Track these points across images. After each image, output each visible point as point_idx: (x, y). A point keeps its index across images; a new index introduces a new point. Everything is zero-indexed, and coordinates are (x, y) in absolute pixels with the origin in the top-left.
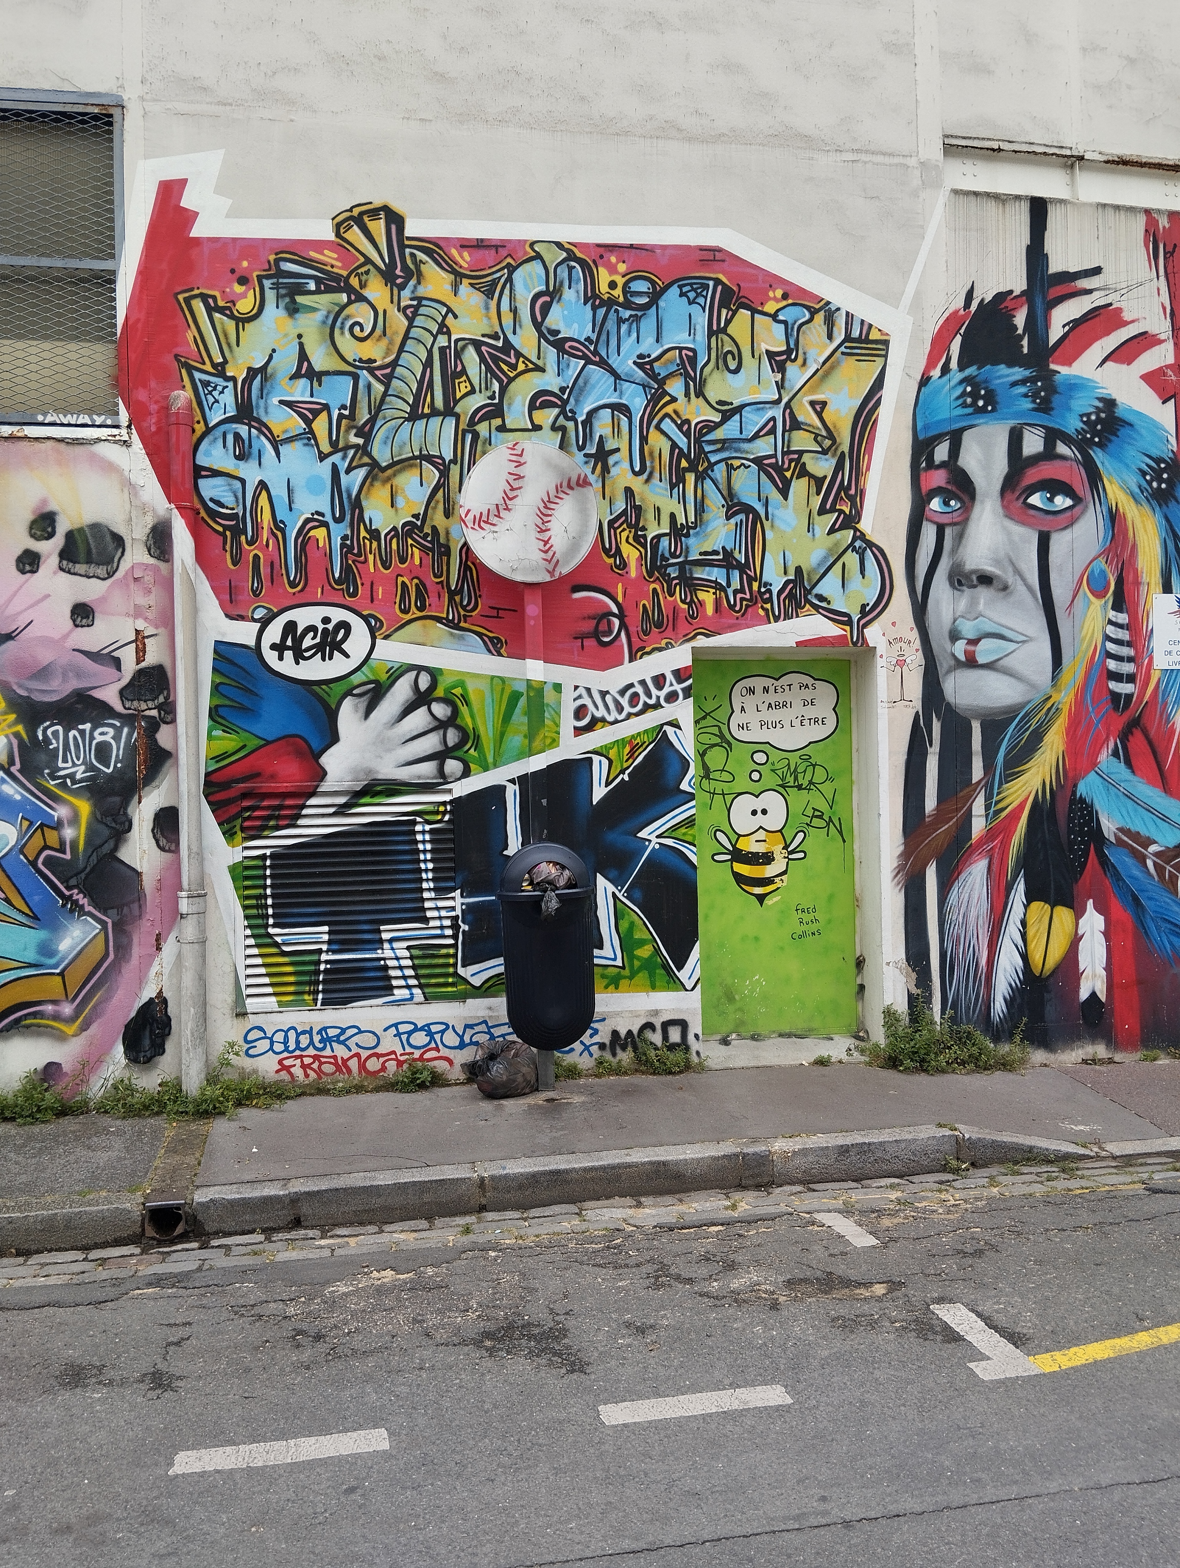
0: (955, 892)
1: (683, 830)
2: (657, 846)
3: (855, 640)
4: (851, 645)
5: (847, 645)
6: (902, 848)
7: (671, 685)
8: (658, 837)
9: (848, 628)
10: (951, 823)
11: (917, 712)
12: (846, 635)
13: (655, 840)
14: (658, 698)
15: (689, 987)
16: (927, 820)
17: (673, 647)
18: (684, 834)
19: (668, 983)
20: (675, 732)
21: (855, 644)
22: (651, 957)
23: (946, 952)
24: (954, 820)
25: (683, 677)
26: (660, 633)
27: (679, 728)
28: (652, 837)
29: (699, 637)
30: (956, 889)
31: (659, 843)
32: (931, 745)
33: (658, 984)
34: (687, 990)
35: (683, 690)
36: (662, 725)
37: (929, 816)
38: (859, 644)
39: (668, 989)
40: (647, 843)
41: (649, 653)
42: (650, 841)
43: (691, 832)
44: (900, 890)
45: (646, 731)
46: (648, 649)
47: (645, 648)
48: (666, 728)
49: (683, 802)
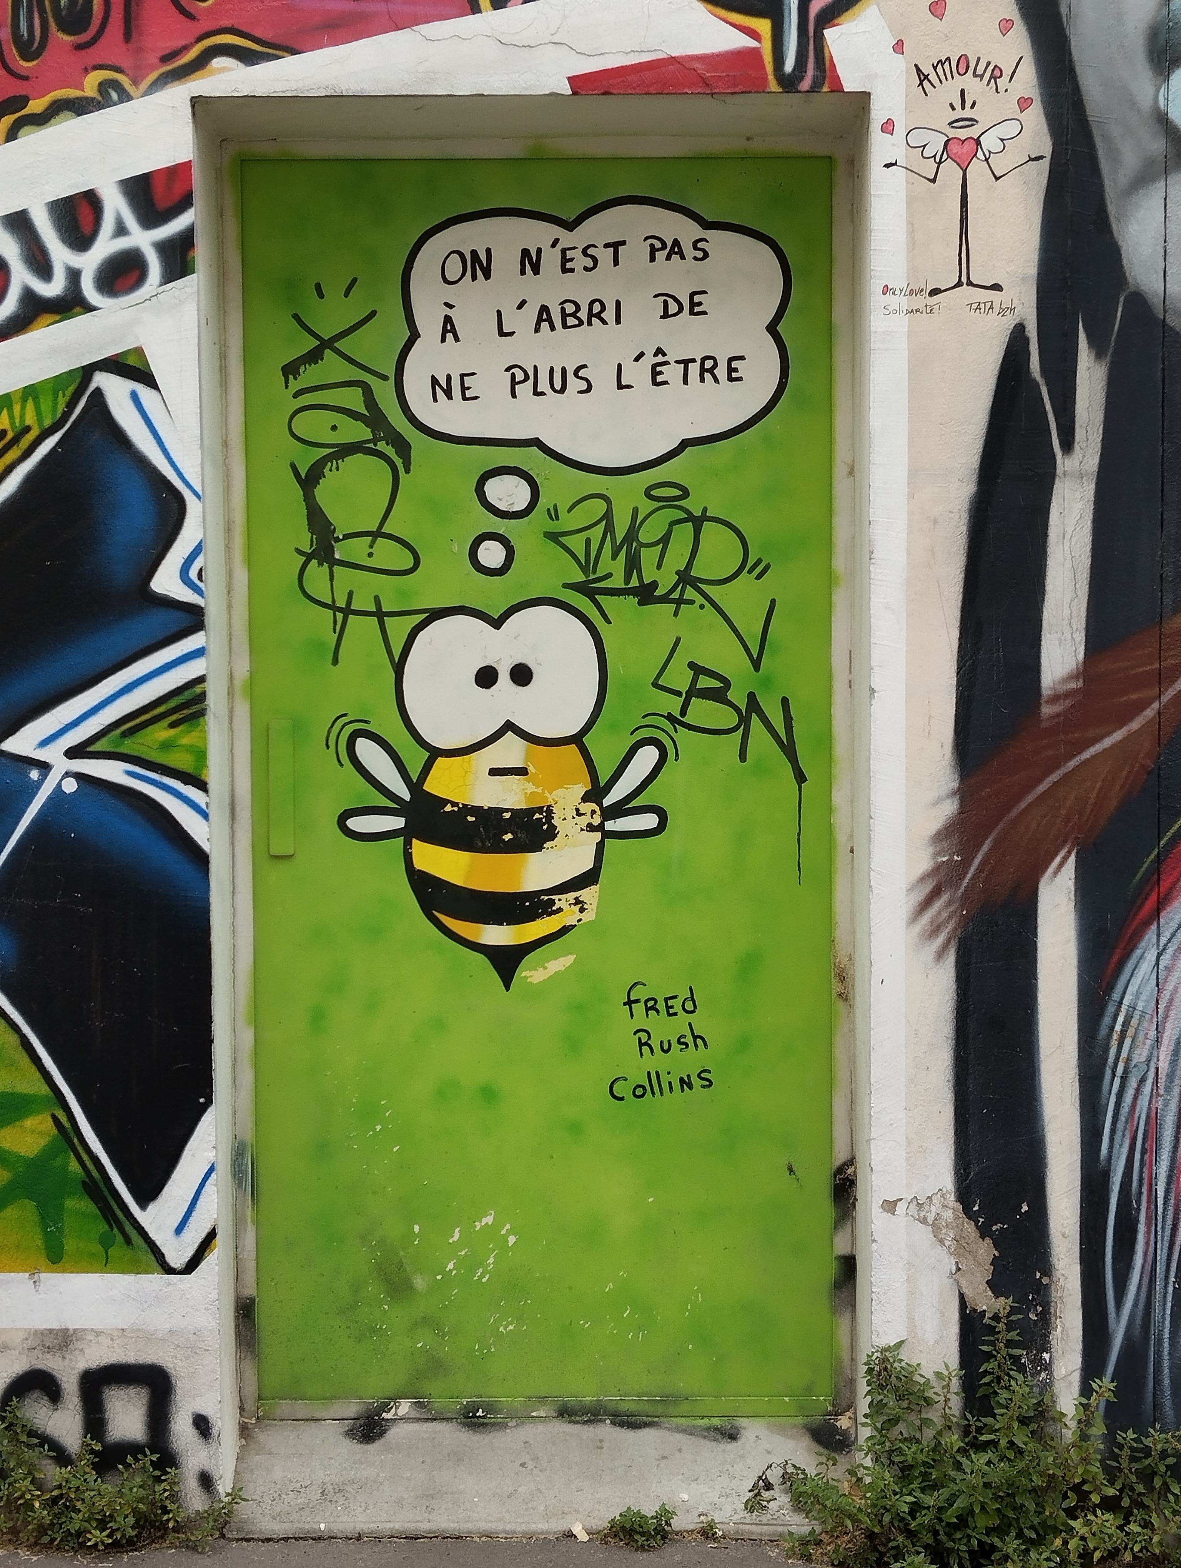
0: (1146, 966)
1: (160, 733)
2: (70, 786)
3: (789, 66)
4: (773, 85)
5: (760, 87)
6: (949, 808)
7: (121, 230)
8: (73, 753)
9: (764, 26)
10: (1135, 725)
11: (1019, 330)
12: (755, 54)
13: (61, 764)
14: (74, 275)
15: (177, 1259)
16: (1046, 710)
17: (125, 97)
18: (166, 746)
19: (106, 1243)
20: (134, 397)
21: (789, 83)
22: (47, 1155)
23: (1106, 1175)
24: (1150, 713)
25: (162, 204)
26: (79, 47)
27: (149, 380)
28: (54, 755)
29: (219, 62)
30: (1151, 956)
31: (79, 777)
32: (1068, 445)
33: (70, 1244)
34: (169, 1270)
35: (163, 248)
36: (88, 371)
37: (1055, 698)
38: (805, 85)
39: (106, 1264)
40: (34, 774)
41: (41, 120)
42: (45, 767)
43: (186, 737)
44: (940, 955)
45: (30, 392)
46: (36, 106)
47: (23, 101)
48: (103, 380)
49: (160, 637)
